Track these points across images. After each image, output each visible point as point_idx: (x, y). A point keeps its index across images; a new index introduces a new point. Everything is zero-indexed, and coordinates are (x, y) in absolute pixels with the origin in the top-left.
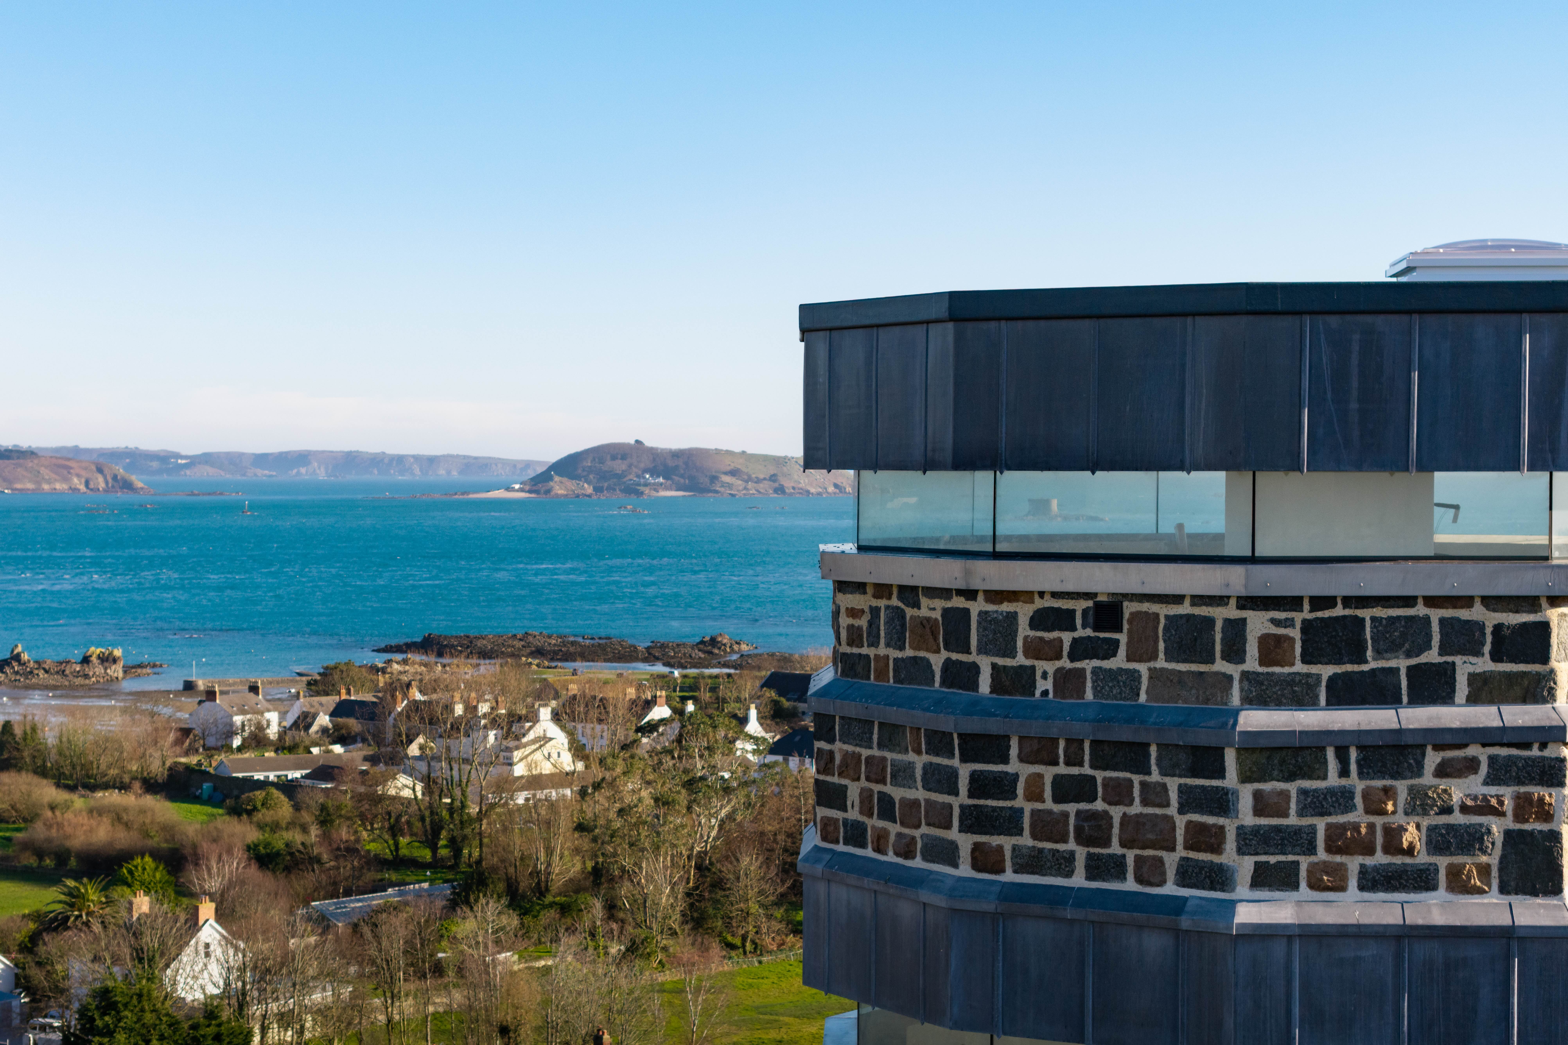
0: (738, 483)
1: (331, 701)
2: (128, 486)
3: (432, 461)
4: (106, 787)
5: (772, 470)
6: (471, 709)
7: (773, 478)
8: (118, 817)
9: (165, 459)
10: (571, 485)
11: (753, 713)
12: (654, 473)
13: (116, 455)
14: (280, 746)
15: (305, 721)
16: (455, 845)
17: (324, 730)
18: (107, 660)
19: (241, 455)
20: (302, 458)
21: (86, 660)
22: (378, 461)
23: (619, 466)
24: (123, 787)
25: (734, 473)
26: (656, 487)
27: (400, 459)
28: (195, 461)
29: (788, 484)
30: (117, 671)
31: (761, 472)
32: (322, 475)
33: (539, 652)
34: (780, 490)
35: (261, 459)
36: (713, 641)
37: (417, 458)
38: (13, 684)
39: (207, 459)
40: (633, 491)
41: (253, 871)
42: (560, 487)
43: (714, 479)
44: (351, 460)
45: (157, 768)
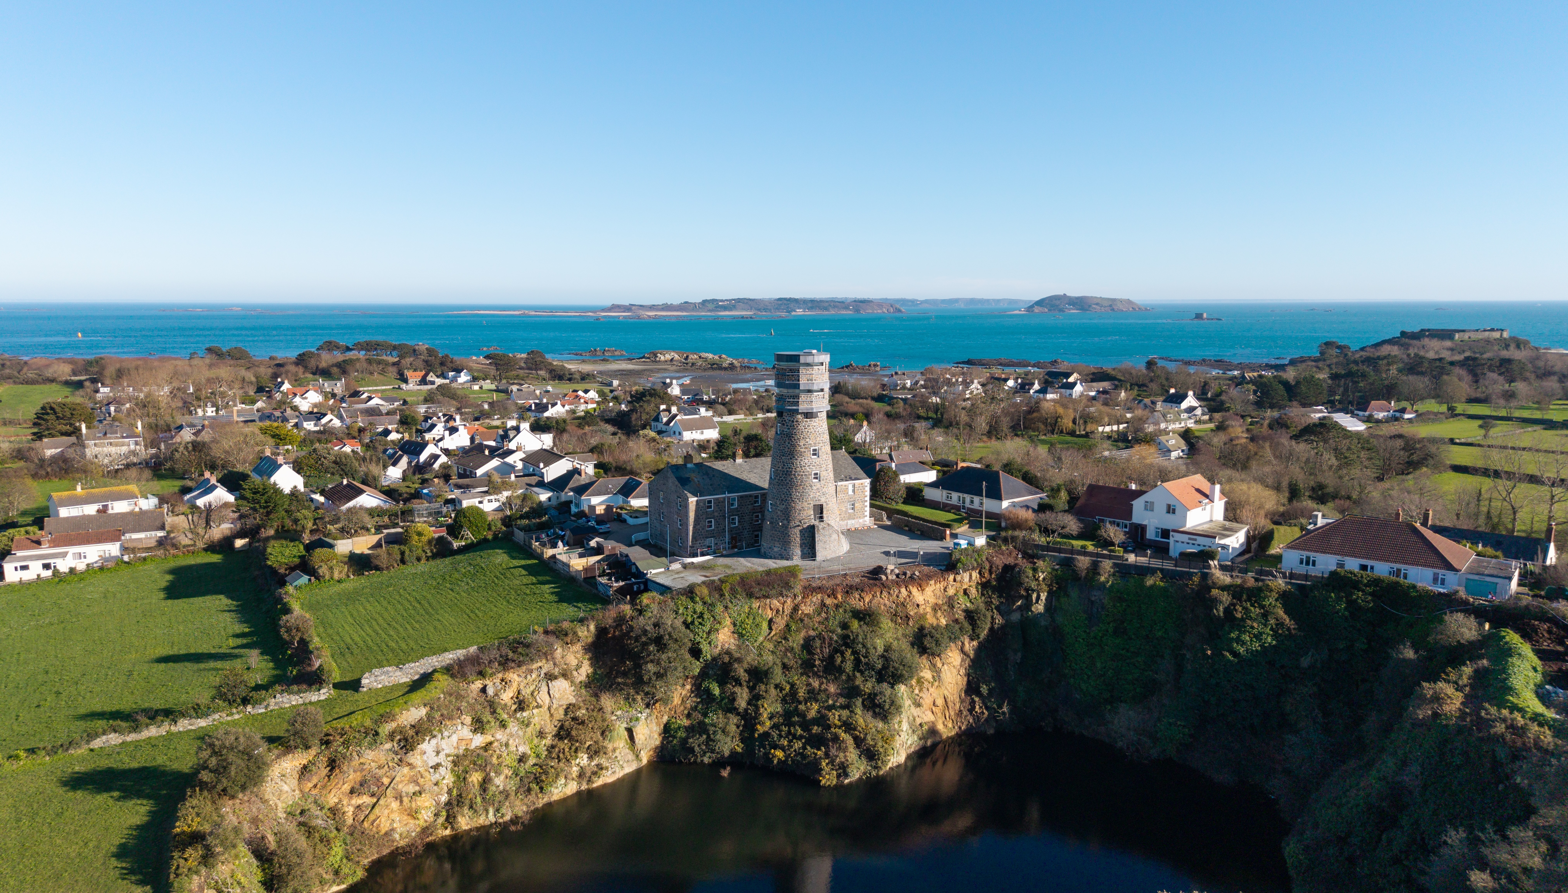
0: (1098, 307)
1: (924, 377)
2: (899, 311)
3: (998, 301)
4: (862, 398)
5: (1110, 303)
6: (957, 380)
7: (1110, 306)
8: (861, 405)
9: (913, 302)
10: (1041, 309)
11: (1036, 382)
12: (1070, 304)
13: (898, 301)
14: (909, 389)
15: (917, 382)
16: (942, 415)
17: (921, 385)
18: (875, 365)
19: (937, 300)
20: (956, 301)
21: (870, 366)
22: (982, 301)
23: (1058, 302)
24: (866, 399)
25: (1097, 304)
26: (1070, 309)
27: (988, 301)
28: (922, 302)
29: (1115, 308)
30: (878, 369)
31: (1106, 304)
32: (962, 306)
33: (1001, 364)
34: (1113, 310)
35: (943, 301)
36: (1055, 361)
37: (994, 300)
38: (850, 372)
39: (926, 301)
40: (1061, 310)
41: (885, 418)
42: (1037, 309)
43: (1090, 306)
44: (972, 301)
45: (875, 394)
